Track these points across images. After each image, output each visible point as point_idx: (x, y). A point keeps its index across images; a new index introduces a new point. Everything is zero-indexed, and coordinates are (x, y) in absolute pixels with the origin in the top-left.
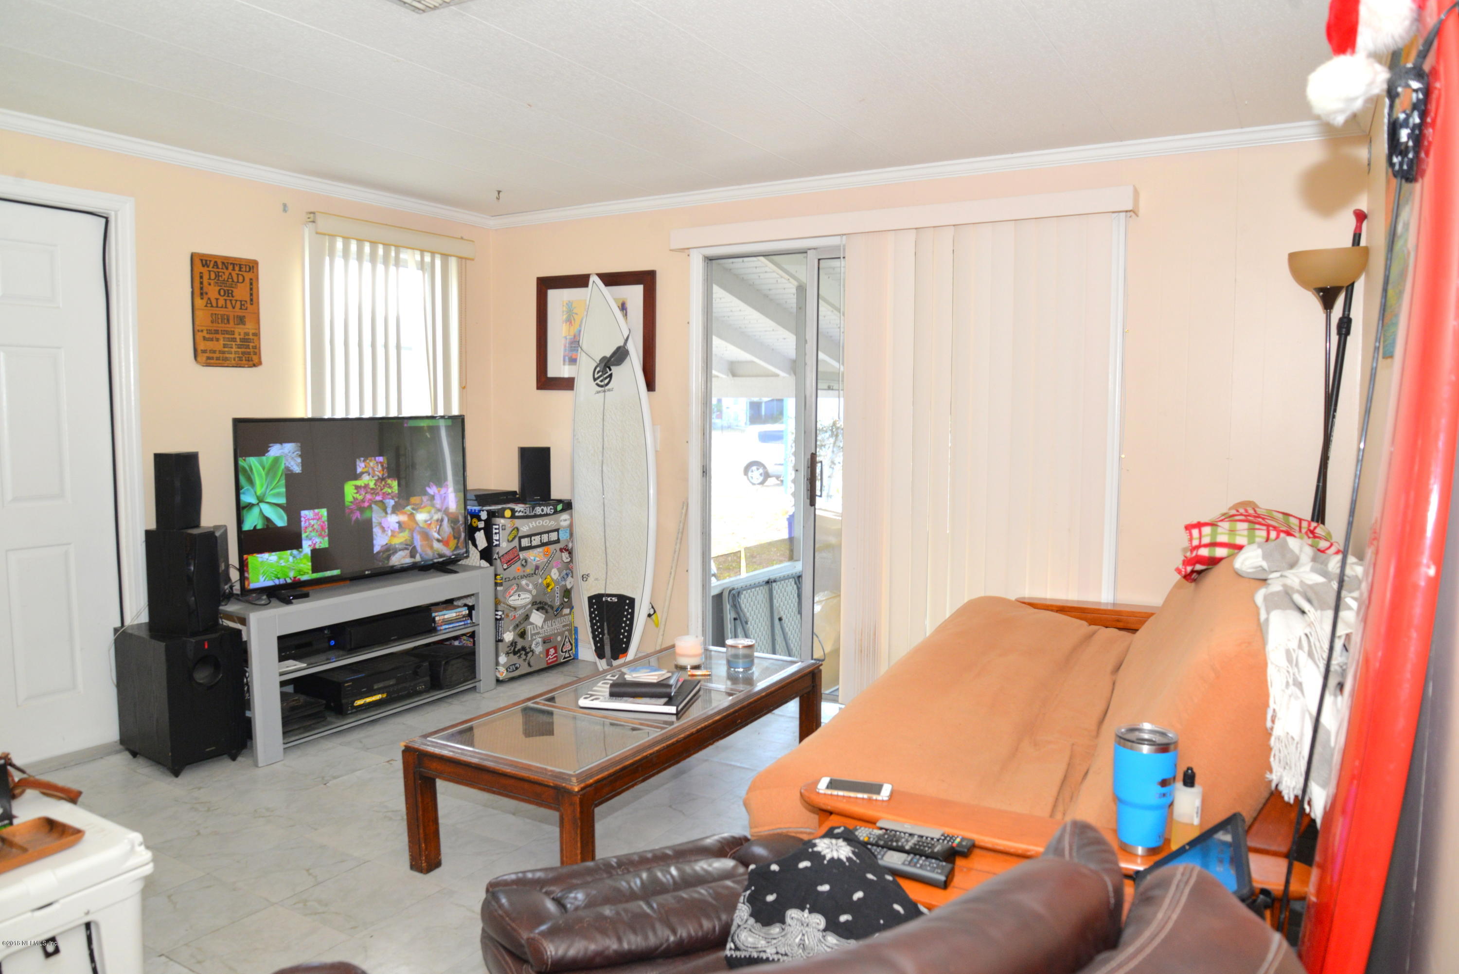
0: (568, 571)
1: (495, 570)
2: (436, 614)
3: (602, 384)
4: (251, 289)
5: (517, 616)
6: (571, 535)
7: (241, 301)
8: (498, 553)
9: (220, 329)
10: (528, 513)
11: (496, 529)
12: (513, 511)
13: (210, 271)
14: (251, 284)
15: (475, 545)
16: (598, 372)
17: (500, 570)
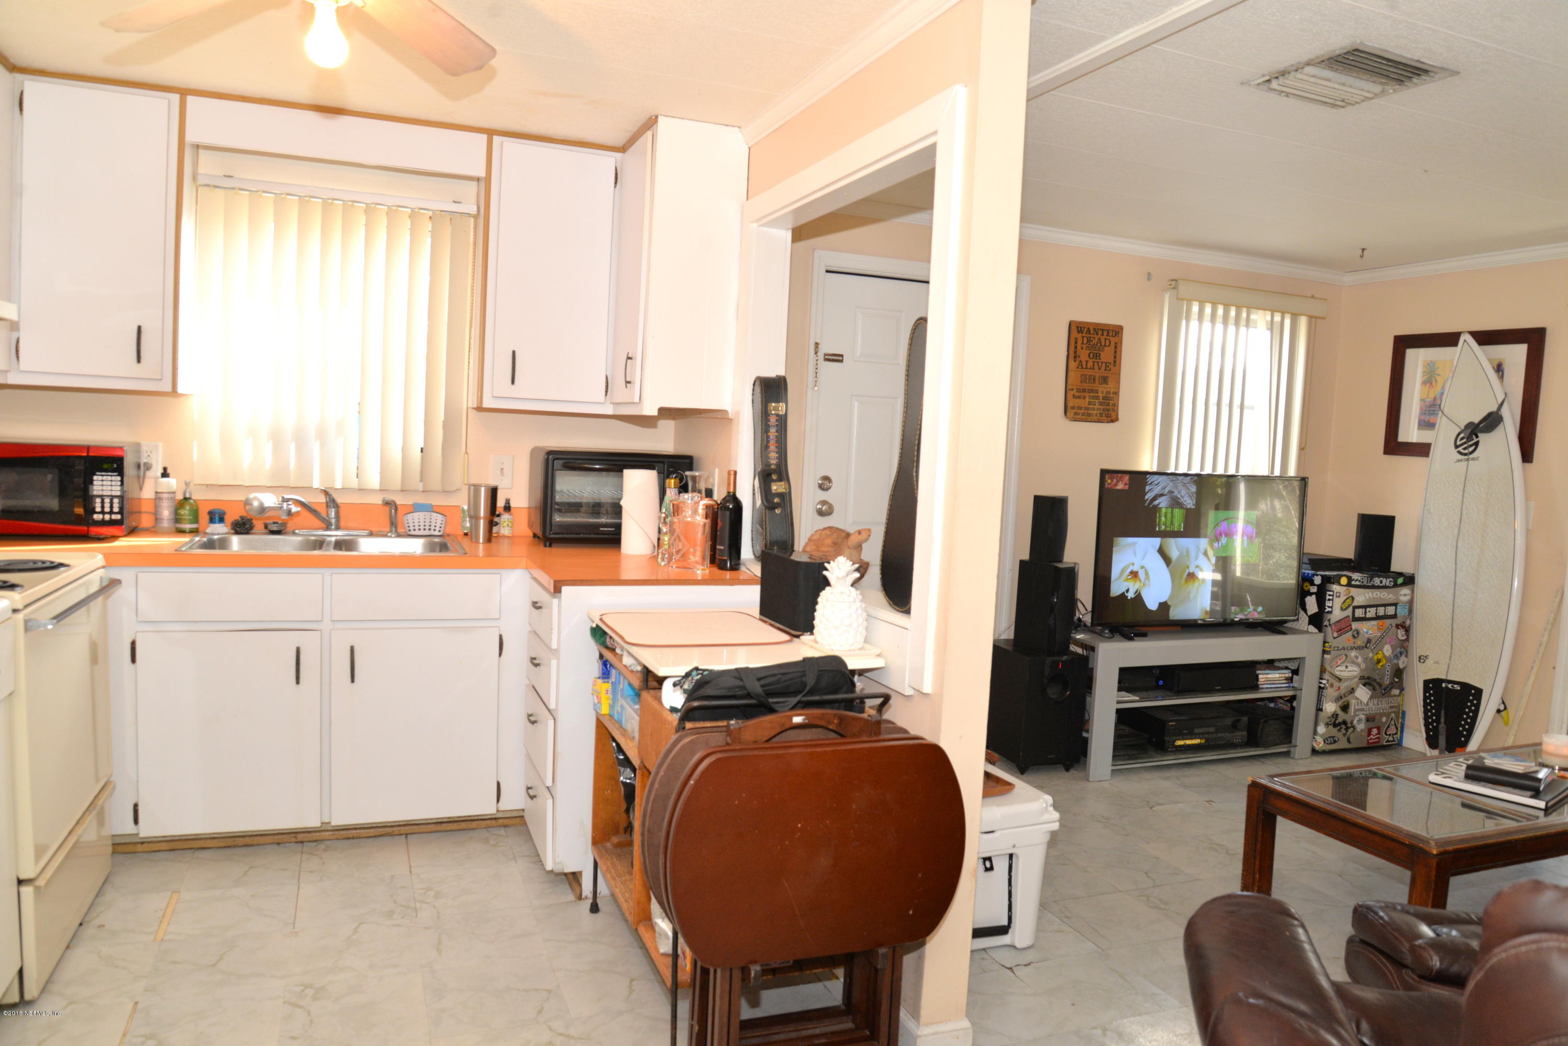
0: (1402, 649)
1: (1325, 637)
2: (1260, 672)
3: (1466, 451)
4: (1115, 352)
5: (1341, 688)
6: (1411, 611)
7: (1106, 363)
8: (1329, 620)
9: (1087, 388)
10: (1365, 583)
11: (1330, 595)
12: (1350, 579)
13: (1083, 337)
14: (1116, 347)
15: (1305, 610)
16: (1462, 439)
17: (1330, 639)
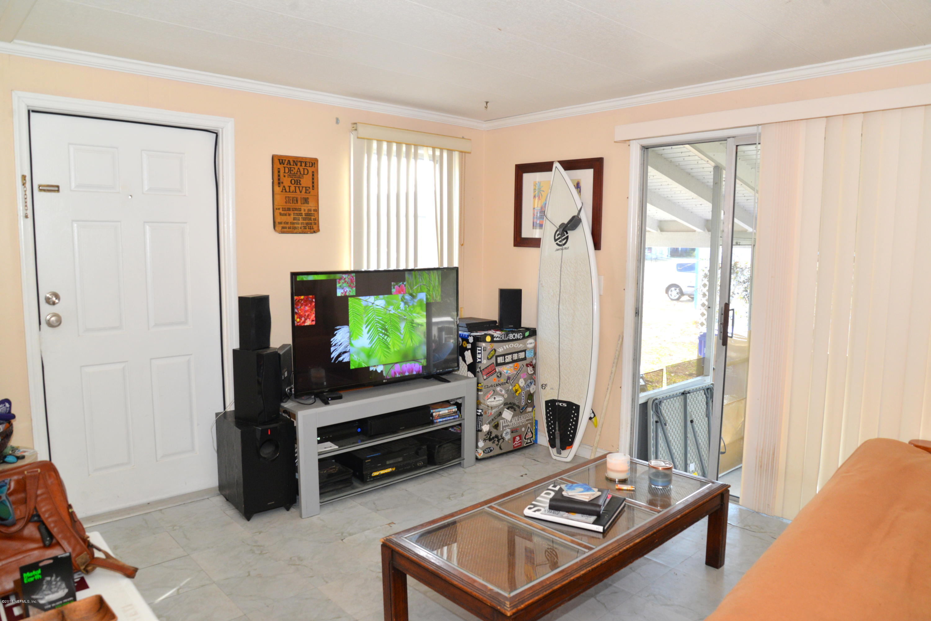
0: (532, 380)
1: (478, 380)
2: (434, 411)
3: (561, 243)
4: (313, 179)
5: (492, 413)
6: (535, 354)
7: (306, 188)
8: (480, 368)
9: (291, 207)
10: (503, 338)
11: (479, 350)
12: (492, 337)
13: (285, 167)
14: (313, 175)
15: (464, 360)
16: (558, 235)
17: (481, 380)
